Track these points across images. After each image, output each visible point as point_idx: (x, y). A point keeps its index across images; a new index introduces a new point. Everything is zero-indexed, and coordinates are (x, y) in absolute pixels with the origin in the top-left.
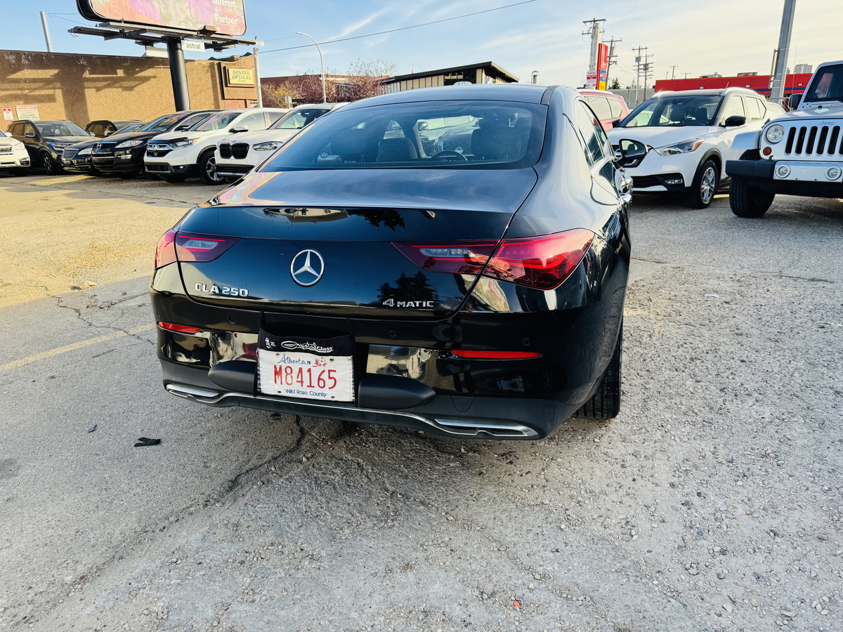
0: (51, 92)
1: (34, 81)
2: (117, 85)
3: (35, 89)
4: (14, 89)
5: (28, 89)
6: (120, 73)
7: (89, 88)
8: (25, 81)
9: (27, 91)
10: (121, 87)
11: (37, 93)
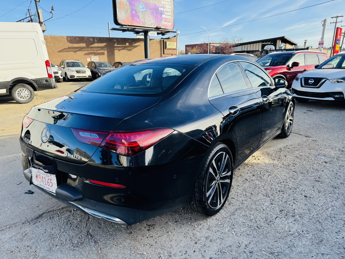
0: (103, 51)
1: (98, 47)
2: (126, 49)
3: (98, 50)
4: (91, 50)
5: (96, 50)
6: (127, 44)
7: (116, 50)
8: (95, 47)
9: (95, 51)
10: (127, 49)
11: (99, 52)
